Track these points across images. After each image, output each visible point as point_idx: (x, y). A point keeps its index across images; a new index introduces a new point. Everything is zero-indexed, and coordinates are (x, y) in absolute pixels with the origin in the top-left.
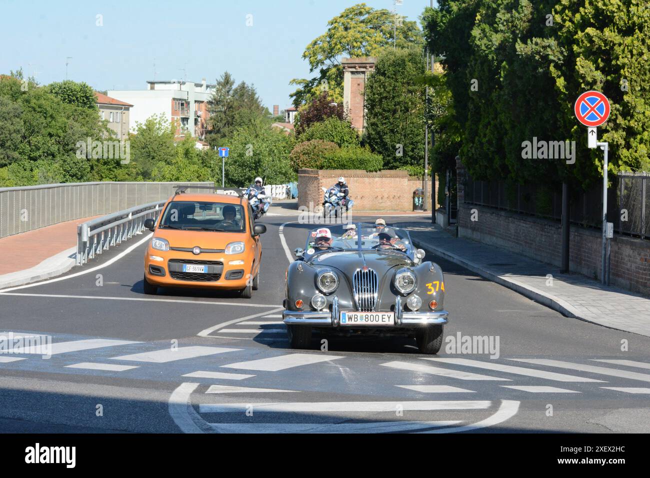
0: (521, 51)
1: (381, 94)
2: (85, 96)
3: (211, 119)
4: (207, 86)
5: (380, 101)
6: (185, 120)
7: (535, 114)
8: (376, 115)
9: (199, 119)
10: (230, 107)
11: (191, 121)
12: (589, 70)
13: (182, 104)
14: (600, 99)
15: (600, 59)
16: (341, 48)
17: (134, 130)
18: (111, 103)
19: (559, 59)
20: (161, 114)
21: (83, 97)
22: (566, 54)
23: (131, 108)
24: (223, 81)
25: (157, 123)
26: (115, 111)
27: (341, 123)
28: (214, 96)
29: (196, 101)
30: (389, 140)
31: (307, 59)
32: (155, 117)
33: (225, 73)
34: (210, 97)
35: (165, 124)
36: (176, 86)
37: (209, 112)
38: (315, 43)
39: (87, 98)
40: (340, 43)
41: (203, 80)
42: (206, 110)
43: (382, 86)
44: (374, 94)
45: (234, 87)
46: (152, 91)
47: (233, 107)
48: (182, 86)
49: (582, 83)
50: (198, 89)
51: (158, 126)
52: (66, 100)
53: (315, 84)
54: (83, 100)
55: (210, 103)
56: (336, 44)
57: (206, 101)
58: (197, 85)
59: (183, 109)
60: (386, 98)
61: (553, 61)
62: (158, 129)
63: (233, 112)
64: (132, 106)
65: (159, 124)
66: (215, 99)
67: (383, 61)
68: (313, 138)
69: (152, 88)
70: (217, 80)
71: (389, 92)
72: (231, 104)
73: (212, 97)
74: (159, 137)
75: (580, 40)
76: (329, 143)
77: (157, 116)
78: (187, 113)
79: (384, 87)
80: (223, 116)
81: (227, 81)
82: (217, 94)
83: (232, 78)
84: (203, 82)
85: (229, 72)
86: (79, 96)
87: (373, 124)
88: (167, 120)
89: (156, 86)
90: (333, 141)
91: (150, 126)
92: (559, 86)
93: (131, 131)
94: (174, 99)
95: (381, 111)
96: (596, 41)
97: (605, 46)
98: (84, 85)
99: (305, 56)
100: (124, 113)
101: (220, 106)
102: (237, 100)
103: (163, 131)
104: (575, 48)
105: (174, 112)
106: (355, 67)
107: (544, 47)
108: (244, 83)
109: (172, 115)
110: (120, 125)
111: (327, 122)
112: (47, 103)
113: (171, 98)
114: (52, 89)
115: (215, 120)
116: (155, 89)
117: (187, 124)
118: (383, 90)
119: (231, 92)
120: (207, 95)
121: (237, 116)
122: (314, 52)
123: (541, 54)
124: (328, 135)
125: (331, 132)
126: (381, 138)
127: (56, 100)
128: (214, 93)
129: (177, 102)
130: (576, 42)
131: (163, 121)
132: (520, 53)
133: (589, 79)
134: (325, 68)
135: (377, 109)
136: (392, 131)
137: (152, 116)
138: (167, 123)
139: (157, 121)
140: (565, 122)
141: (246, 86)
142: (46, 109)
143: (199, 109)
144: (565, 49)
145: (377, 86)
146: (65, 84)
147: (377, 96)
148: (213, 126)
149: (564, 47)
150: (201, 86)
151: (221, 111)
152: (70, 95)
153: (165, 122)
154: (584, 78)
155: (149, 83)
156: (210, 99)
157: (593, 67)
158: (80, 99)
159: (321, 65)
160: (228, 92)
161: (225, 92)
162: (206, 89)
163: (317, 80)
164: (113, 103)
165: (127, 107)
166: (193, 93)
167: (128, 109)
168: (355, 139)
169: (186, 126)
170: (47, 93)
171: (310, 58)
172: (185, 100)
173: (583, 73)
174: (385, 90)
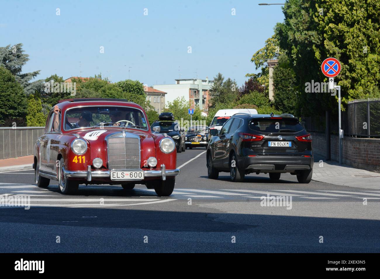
0: (298, 39)
1: (281, 77)
2: (138, 88)
3: (211, 99)
4: (209, 82)
5: (281, 81)
6: (197, 101)
7: (309, 73)
8: (279, 89)
9: (205, 100)
10: (222, 93)
11: (201, 101)
12: (331, 47)
13: (195, 91)
14: (335, 62)
15: (337, 41)
16: (272, 56)
17: (167, 106)
18: (154, 92)
19: (318, 42)
20: (182, 97)
21: (137, 88)
22: (321, 39)
23: (166, 95)
24: (217, 78)
25: (179, 102)
26: (157, 97)
27: (260, 94)
28: (213, 86)
29: (203, 90)
30: (287, 103)
31: (254, 62)
32: (178, 99)
33: (219, 74)
34: (211, 87)
35: (184, 103)
36: (191, 82)
37: (210, 95)
38: (258, 53)
39: (140, 89)
40: (272, 53)
41: (207, 78)
42: (209, 95)
43: (281, 73)
44: (277, 78)
45: (224, 81)
46: (178, 85)
47: (224, 92)
48: (195, 82)
49: (327, 54)
50: (204, 83)
51: (180, 104)
52: (128, 91)
53: (260, 76)
54: (137, 90)
55: (211, 90)
56: (270, 53)
57: (208, 90)
58: (203, 81)
59: (195, 94)
60: (284, 79)
61: (314, 43)
62: (180, 105)
63: (223, 95)
64: (166, 93)
65: (181, 103)
66: (213, 89)
67: (282, 59)
68: (243, 103)
69: (178, 83)
70: (214, 78)
71: (285, 76)
72: (222, 91)
73: (212, 87)
74: (181, 110)
75: (327, 31)
76: (252, 105)
77: (179, 98)
78: (198, 97)
79: (283, 73)
80: (218, 97)
81: (220, 78)
82: (215, 85)
83: (222, 77)
84: (207, 79)
85: (221, 73)
86: (135, 88)
87: (277, 95)
88: (185, 101)
89: (180, 82)
90: (255, 104)
91: (176, 104)
92: (316, 56)
93: (166, 108)
94: (190, 89)
95: (281, 87)
96: (335, 30)
97: (340, 34)
98: (138, 82)
99: (252, 61)
100: (162, 97)
101: (217, 92)
102: (226, 88)
103: (183, 107)
104: (325, 35)
105: (191, 96)
106: (275, 65)
107: (310, 36)
108: (229, 79)
109: (190, 98)
110: (160, 104)
111: (251, 94)
112: (115, 92)
113: (189, 89)
114: (119, 85)
115: (213, 100)
116: (180, 83)
117: (198, 103)
118: (282, 75)
119: (222, 84)
120: (209, 86)
121: (226, 98)
122: (257, 59)
123: (308, 39)
124: (252, 101)
125: (254, 100)
126: (282, 101)
127: (120, 90)
128: (213, 85)
129: (192, 91)
130: (326, 32)
131: (183, 101)
132: (297, 40)
133: (331, 52)
134: (264, 67)
135: (280, 86)
136: (288, 98)
137: (177, 98)
138: (185, 102)
139: (180, 101)
140: (322, 77)
141: (231, 80)
142: (114, 96)
143: (205, 94)
144: (321, 36)
145: (279, 73)
146: (127, 82)
147: (279, 78)
148: (213, 103)
149: (320, 36)
150: (206, 81)
151: (217, 95)
152: (130, 88)
153: (184, 102)
154: (329, 51)
155: (176, 80)
156: (211, 89)
157: (333, 45)
158: (136, 90)
159: (262, 65)
160: (221, 84)
161: (219, 84)
162: (209, 83)
163: (261, 74)
164: (156, 92)
165: (163, 94)
166: (200, 85)
167: (164, 96)
168: (268, 103)
169: (198, 104)
170: (115, 86)
171: (255, 61)
172: (197, 89)
173: (328, 48)
174: (283, 75)
